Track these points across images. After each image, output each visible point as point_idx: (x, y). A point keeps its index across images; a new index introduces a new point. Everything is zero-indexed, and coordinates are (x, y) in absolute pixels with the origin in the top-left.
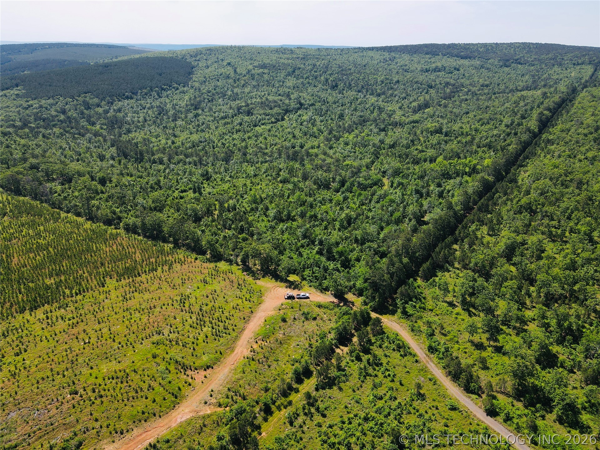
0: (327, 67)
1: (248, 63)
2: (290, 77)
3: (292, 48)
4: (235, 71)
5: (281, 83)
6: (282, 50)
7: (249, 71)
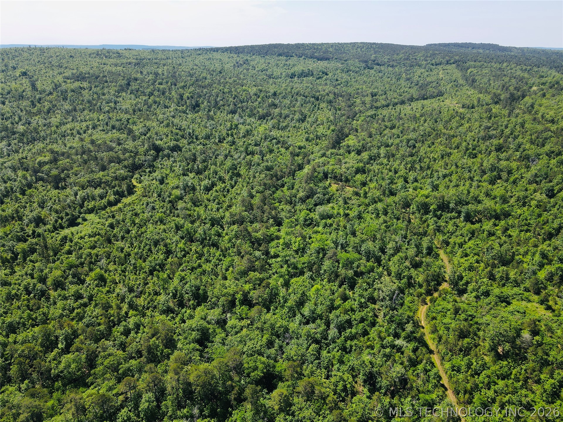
0: (174, 76)
1: (56, 72)
2: (124, 94)
3: (119, 49)
4: (34, 87)
5: (112, 105)
6: (104, 52)
7: (57, 86)
